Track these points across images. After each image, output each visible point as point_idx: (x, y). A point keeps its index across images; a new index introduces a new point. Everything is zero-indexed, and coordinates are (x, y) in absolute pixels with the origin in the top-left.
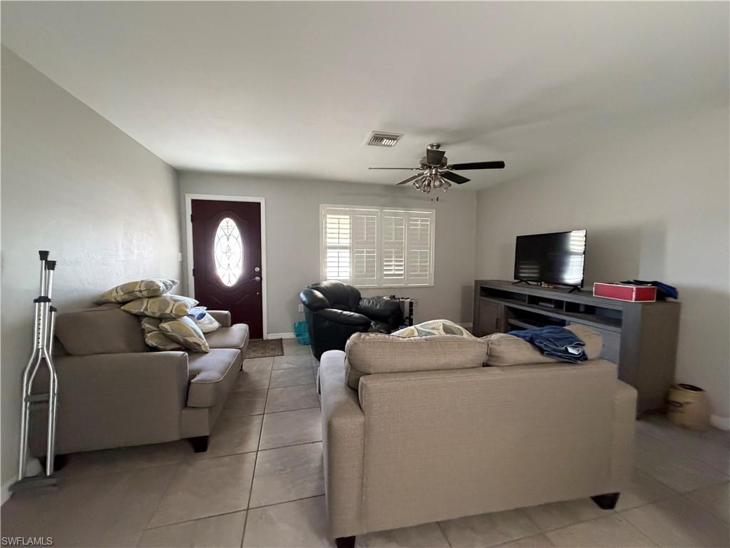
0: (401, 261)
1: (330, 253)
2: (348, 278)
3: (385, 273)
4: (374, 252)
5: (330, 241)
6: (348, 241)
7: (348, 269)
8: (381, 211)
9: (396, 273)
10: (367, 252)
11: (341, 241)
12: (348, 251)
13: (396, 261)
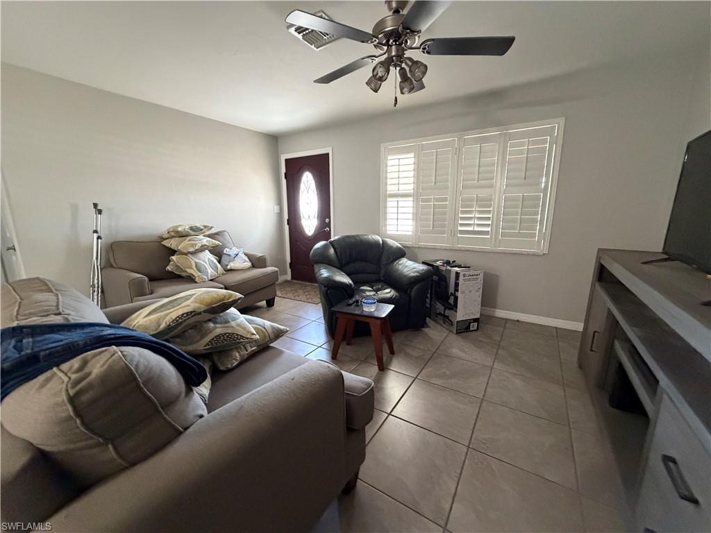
0: (489, 212)
1: (391, 203)
2: (411, 233)
3: (460, 228)
4: (445, 200)
5: (391, 189)
6: (411, 187)
7: (411, 222)
8: (459, 139)
9: (477, 229)
10: (437, 200)
11: (402, 187)
12: (411, 199)
13: (480, 212)
